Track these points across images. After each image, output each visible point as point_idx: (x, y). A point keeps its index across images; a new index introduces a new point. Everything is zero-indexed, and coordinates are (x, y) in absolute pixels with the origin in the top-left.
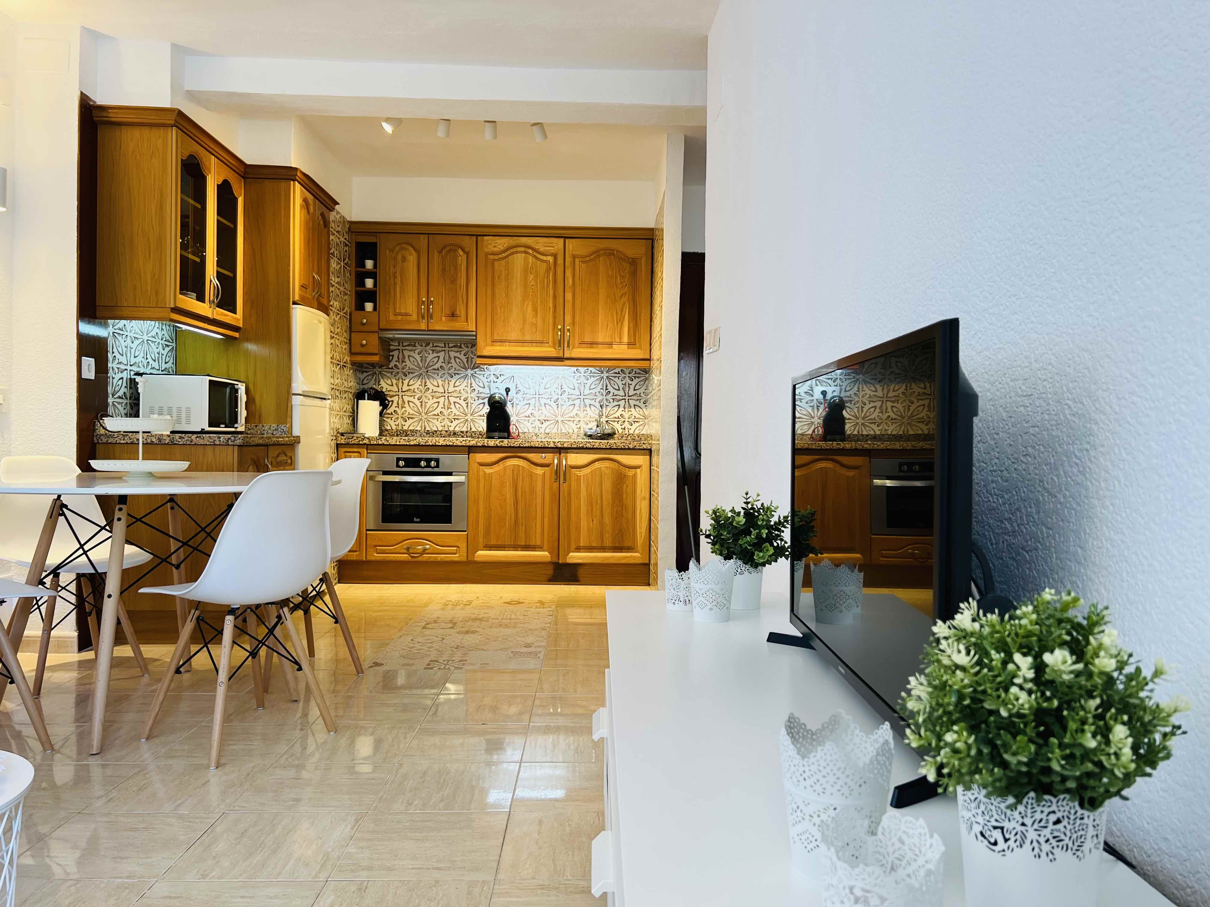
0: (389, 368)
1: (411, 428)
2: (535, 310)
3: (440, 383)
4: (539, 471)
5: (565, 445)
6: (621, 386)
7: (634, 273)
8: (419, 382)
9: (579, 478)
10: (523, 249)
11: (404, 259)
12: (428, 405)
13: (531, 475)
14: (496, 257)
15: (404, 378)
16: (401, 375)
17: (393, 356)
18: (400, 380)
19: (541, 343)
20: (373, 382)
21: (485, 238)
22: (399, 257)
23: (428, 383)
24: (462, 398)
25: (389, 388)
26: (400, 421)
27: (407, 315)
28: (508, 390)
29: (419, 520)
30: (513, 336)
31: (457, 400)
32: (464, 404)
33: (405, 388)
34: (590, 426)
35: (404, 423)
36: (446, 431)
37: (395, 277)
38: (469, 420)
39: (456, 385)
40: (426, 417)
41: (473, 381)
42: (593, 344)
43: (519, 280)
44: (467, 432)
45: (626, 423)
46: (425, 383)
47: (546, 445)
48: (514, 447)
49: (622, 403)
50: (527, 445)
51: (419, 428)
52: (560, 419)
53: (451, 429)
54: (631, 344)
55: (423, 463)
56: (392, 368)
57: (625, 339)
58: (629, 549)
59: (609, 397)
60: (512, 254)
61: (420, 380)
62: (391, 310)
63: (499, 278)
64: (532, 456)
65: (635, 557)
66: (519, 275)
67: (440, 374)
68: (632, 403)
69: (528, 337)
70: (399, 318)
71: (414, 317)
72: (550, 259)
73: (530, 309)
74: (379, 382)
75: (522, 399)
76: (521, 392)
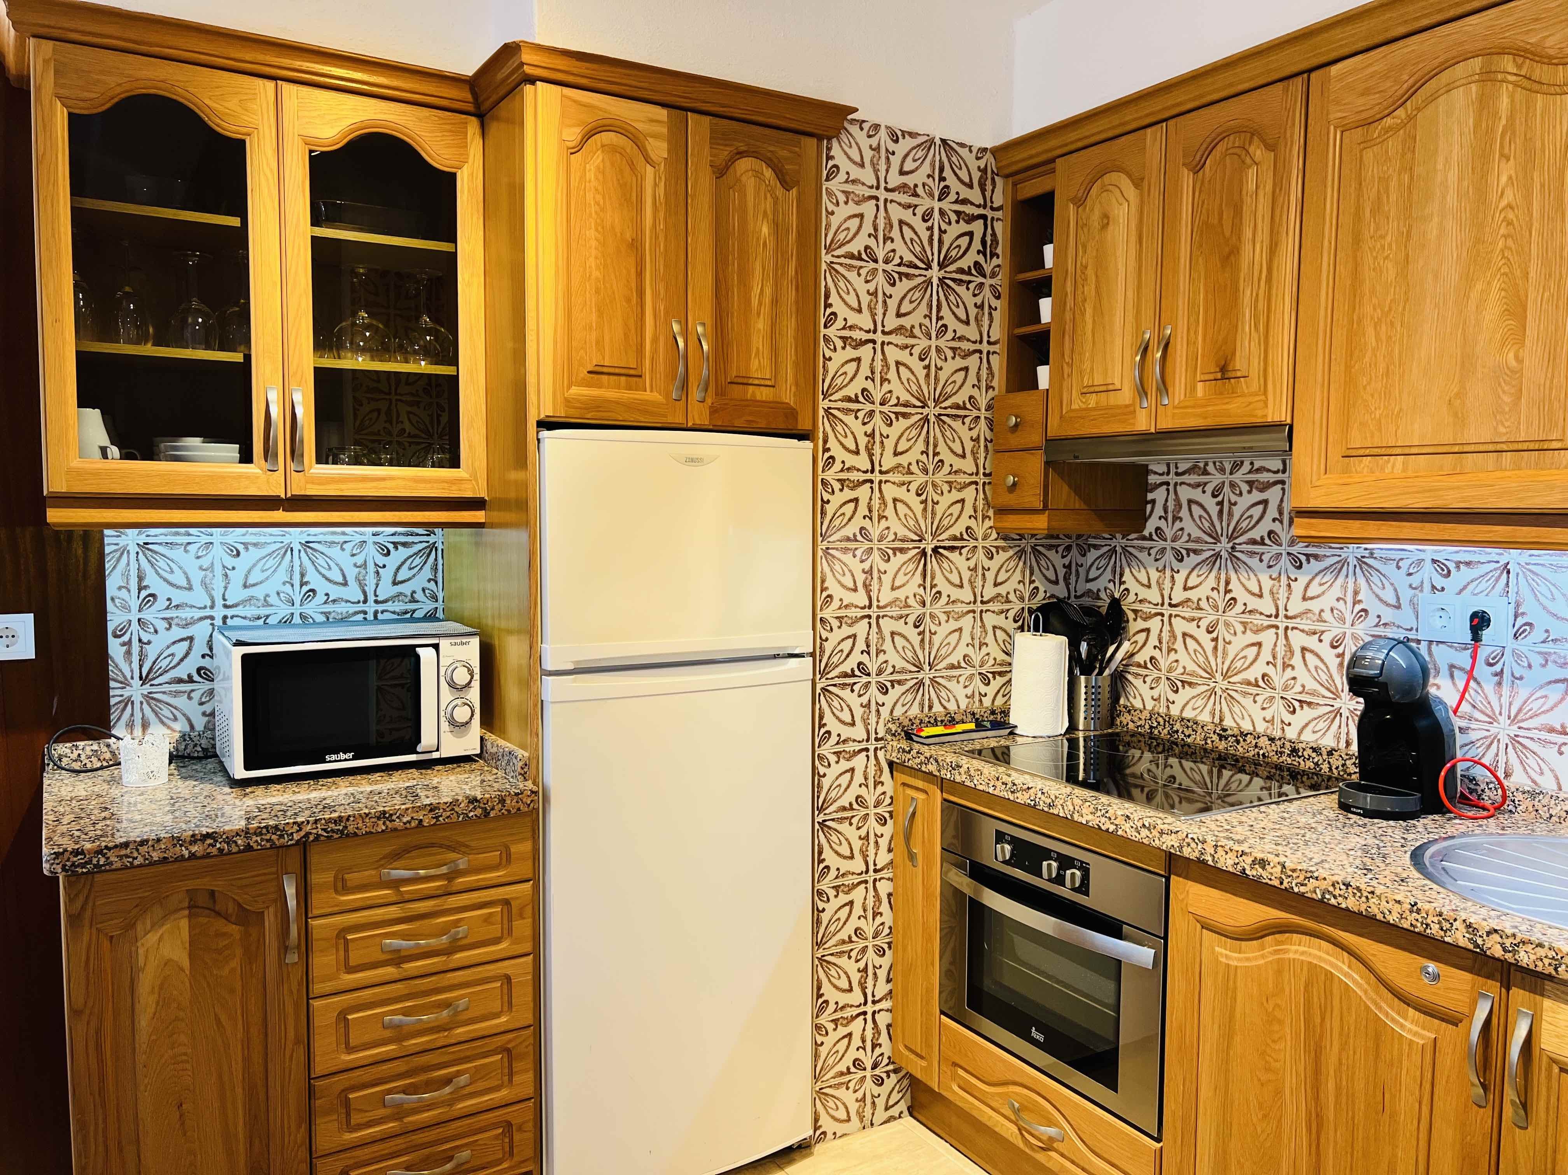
0: (1144, 538)
1: (1188, 714)
2: (1515, 310)
3: (1267, 584)
4: (1412, 1027)
5: (1525, 958)
8: (1211, 581)
11: (1107, 219)
12: (1232, 650)
13: (1379, 1032)
14: (1372, 132)
15: (1176, 565)
16: (1169, 556)
17: (1153, 502)
18: (1168, 573)
20: (1108, 575)
21: (1334, 69)
22: (1096, 215)
23: (1234, 585)
24: (1327, 638)
25: (1144, 593)
26: (1164, 688)
27: (1108, 389)
28: (1478, 622)
29: (1040, 1037)
30: (1420, 429)
31: (1311, 642)
33: (1179, 595)
35: (1172, 696)
36: (1272, 740)
38: (1345, 712)
39: (1310, 594)
40: (1224, 684)
41: (1362, 581)
44: (1330, 753)
46: (1227, 583)
47: (1435, 930)
48: (1302, 895)
50: (1351, 903)
51: (1205, 717)
53: (1291, 734)
55: (1050, 867)
56: (1150, 538)
60: (1433, 98)
61: (1214, 573)
62: (1074, 381)
64: (1381, 955)
66: (1453, 176)
67: (1266, 558)
69: (1476, 433)
70: (1092, 401)
71: (1126, 395)
74: (1121, 575)
75: (1537, 660)
76: (1538, 635)
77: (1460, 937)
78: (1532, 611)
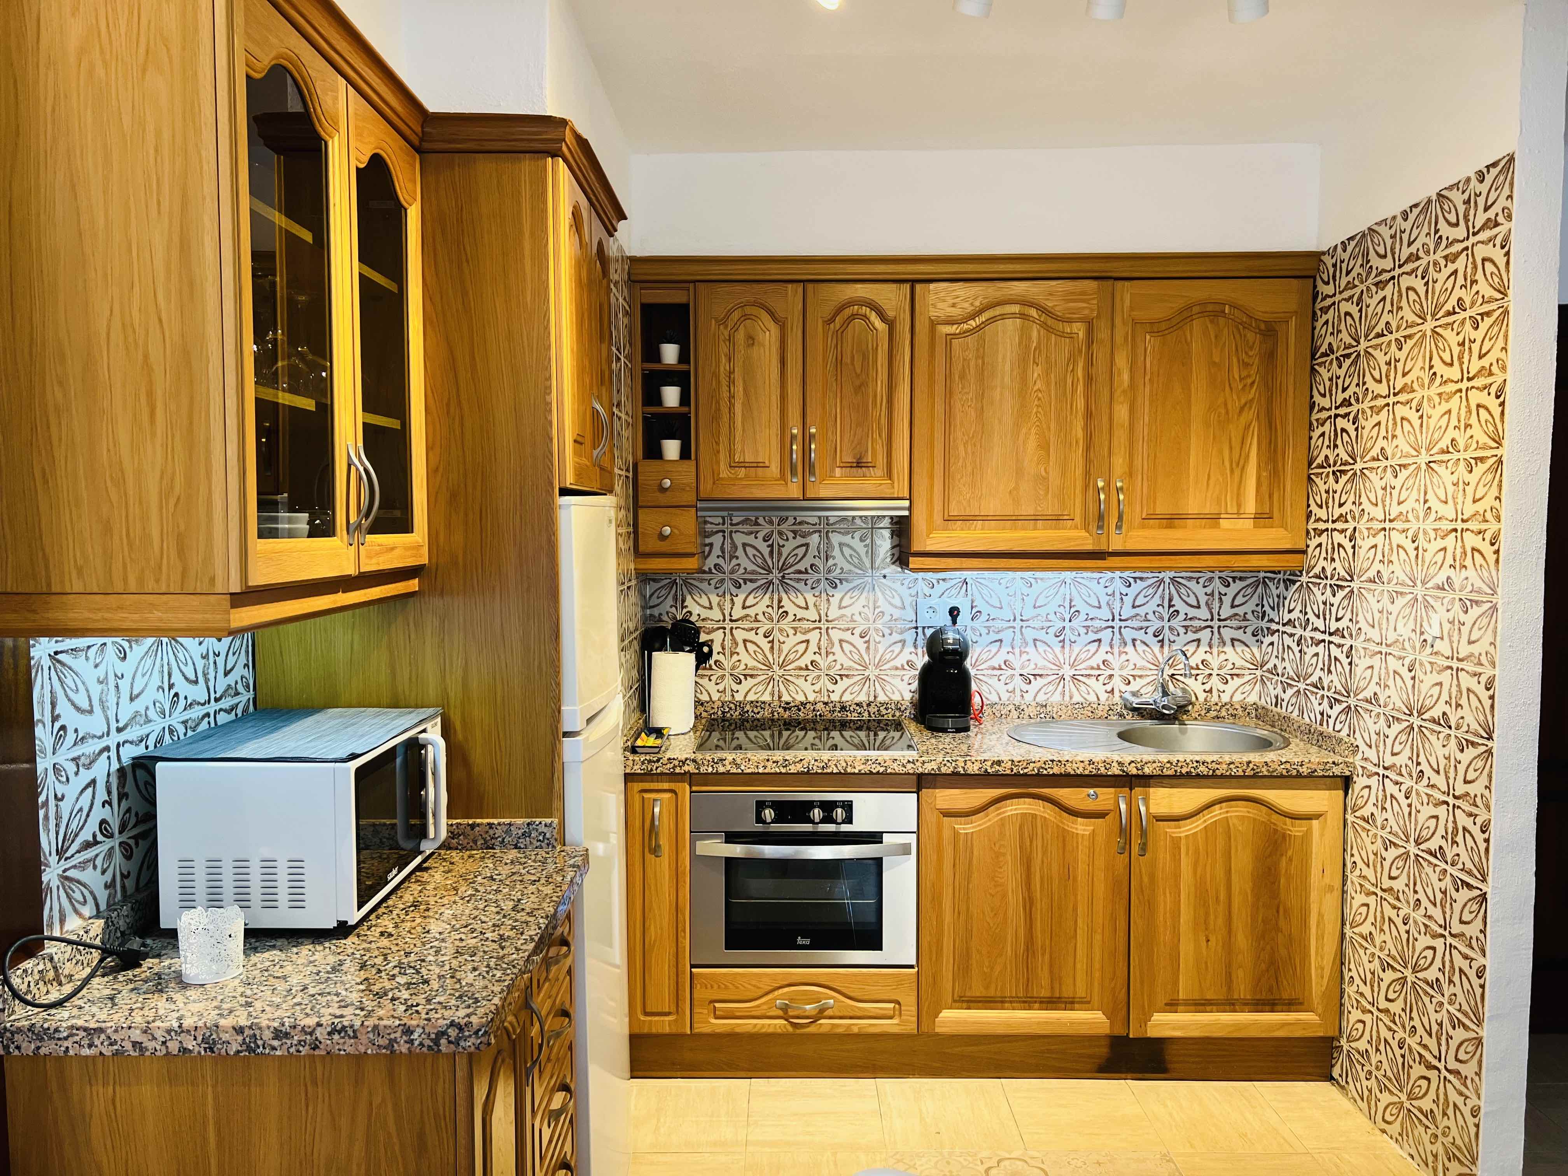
0: (704, 572)
1: (751, 697)
2: (1044, 446)
3: (811, 600)
4: (1082, 827)
5: (1147, 771)
6: (1203, 600)
7: (1270, 357)
8: (766, 600)
9: (1176, 843)
10: (1016, 308)
11: (751, 340)
12: (785, 648)
13: (1064, 837)
14: (953, 329)
15: (734, 591)
16: (728, 585)
17: (711, 545)
18: (728, 597)
19: (1057, 519)
20: (670, 601)
21: (932, 286)
22: (740, 336)
23: (785, 602)
24: (857, 632)
25: (705, 613)
26: (729, 682)
27: (757, 465)
28: (954, 613)
29: (807, 942)
30: (991, 507)
31: (847, 636)
32: (860, 644)
33: (738, 613)
34: (1135, 686)
35: (735, 687)
36: (826, 704)
37: (731, 382)
38: (872, 678)
39: (843, 604)
40: (781, 673)
41: (879, 594)
42: (1172, 520)
43: (1007, 379)
44: (869, 705)
45: (1215, 678)
46: (780, 601)
47: (1103, 771)
48: (1025, 775)
49: (1205, 635)
50: (1056, 770)
51: (766, 698)
52: (1068, 672)
53: (835, 697)
54: (1262, 518)
55: (817, 813)
56: (710, 572)
57: (1250, 506)
58: (1292, 1005)
59: (1177, 623)
60: (993, 320)
61: (768, 595)
62: (723, 457)
63: (962, 377)
64: (1064, 794)
65: (1306, 1025)
66: (1008, 367)
67: (809, 582)
68: (1227, 634)
69: (1027, 509)
70: (742, 472)
71: (774, 469)
72: (1079, 329)
73: (1032, 443)
74: (683, 601)
75: (984, 631)
76: (984, 617)
77: (1115, 770)
78: (980, 605)
